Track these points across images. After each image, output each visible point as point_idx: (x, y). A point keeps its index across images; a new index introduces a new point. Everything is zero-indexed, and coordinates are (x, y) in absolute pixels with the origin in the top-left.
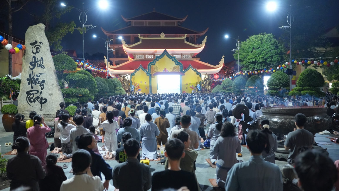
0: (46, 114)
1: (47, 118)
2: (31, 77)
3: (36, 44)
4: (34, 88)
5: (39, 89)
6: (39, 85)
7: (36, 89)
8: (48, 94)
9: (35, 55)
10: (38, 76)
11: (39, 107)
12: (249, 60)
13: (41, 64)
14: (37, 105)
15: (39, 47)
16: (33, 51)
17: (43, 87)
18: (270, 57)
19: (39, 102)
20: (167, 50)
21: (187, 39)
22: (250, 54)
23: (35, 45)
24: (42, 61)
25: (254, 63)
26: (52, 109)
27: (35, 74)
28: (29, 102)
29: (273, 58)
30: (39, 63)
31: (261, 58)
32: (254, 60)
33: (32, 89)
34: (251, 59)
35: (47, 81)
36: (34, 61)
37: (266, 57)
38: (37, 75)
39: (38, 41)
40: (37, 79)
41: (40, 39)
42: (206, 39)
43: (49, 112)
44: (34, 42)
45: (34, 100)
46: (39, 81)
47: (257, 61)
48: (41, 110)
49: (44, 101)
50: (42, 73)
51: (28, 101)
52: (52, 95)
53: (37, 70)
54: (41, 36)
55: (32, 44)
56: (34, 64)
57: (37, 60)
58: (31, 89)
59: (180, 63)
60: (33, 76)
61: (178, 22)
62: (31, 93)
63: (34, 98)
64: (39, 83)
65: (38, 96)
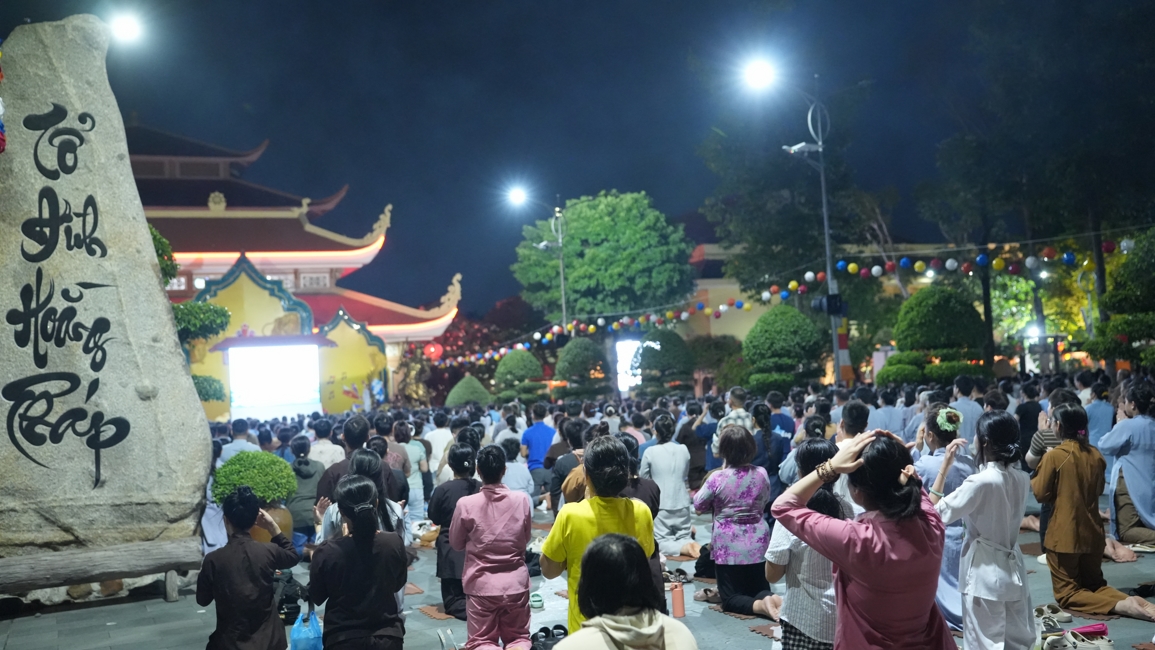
0: (124, 501)
1: (135, 526)
2: (33, 305)
3: (61, 125)
4: (49, 363)
5: (82, 365)
6: (82, 342)
7: (61, 369)
8: (131, 393)
9: (50, 183)
10: (74, 294)
11: (85, 464)
12: (576, 282)
13: (87, 233)
14: (70, 458)
15: (77, 141)
16: (44, 162)
17: (99, 355)
18: (644, 271)
19: (85, 438)
20: (250, 255)
21: (312, 218)
22: (577, 262)
23: (51, 131)
24: (90, 219)
25: (591, 293)
26: (160, 475)
27: (52, 287)
28: (25, 444)
29: (654, 274)
30: (76, 226)
31: (616, 277)
32: (593, 283)
33: (42, 371)
34: (582, 281)
35: (121, 324)
36: (46, 214)
37: (631, 273)
38: (66, 294)
39: (68, 108)
40: (70, 313)
41: (81, 99)
42: (388, 214)
43: (143, 490)
44: (46, 111)
45: (55, 427)
46: (79, 325)
47: (603, 285)
48: (98, 482)
49: (109, 431)
50: (94, 281)
51: (18, 435)
52: (154, 397)
53: (67, 266)
54: (88, 83)
55: (32, 123)
56: (47, 231)
57: (61, 212)
58: (33, 370)
59: (300, 305)
60: (42, 298)
61: (232, 165)
62: (32, 393)
63: (52, 418)
64: (78, 337)
65: (75, 406)
